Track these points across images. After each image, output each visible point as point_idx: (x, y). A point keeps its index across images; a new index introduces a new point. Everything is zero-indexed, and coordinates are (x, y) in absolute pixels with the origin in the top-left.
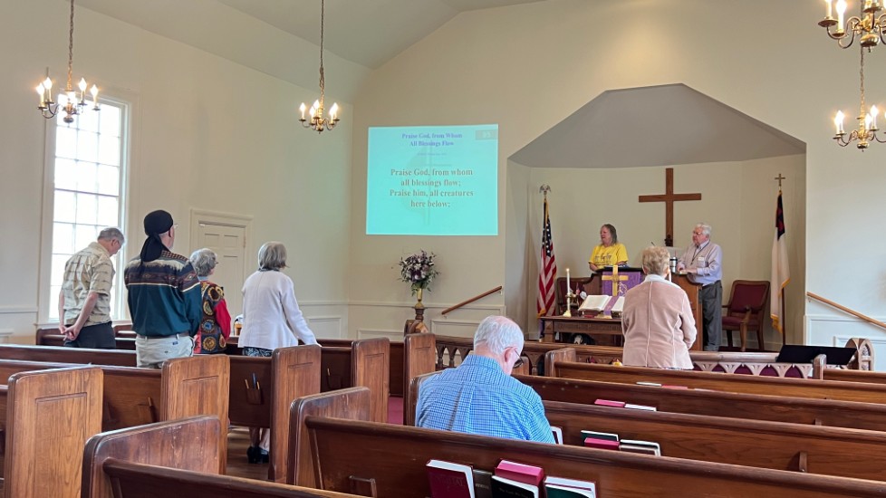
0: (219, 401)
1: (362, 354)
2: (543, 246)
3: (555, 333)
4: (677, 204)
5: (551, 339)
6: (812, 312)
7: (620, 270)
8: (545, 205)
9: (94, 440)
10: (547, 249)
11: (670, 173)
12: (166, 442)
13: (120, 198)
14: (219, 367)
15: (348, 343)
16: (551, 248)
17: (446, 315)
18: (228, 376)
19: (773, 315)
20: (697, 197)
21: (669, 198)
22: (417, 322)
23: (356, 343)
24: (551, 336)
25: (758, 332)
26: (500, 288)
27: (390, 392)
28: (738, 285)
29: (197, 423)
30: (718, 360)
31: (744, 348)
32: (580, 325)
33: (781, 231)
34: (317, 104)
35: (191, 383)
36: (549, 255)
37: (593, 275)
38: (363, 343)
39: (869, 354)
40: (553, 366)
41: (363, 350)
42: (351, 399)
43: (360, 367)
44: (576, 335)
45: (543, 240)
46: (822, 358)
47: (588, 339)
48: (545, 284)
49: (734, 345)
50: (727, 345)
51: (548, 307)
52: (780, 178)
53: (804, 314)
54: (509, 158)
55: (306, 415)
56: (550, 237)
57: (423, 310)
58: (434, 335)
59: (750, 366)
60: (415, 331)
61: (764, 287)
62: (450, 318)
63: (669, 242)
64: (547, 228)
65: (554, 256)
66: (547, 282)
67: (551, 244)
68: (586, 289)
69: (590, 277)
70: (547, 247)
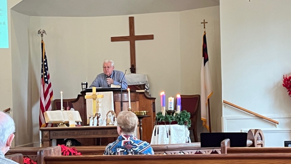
2: (42, 76)
3: (51, 140)
4: (137, 43)
5: (48, 145)
6: (227, 114)
8: (42, 44)
10: (45, 78)
11: (131, 20)
16: (48, 77)
19: (203, 118)
20: (151, 37)
21: (132, 38)
24: (48, 142)
26: (9, 109)
33: (206, 60)
36: (47, 82)
37: (79, 96)
39: (262, 140)
44: (67, 140)
45: (42, 72)
46: (227, 142)
47: (75, 143)
48: (44, 105)
52: (204, 23)
53: (222, 116)
54: (11, 9)
56: (47, 69)
61: (196, 99)
63: (133, 70)
64: (45, 62)
65: (50, 83)
66: (46, 104)
67: (48, 75)
68: (74, 106)
69: (76, 97)
70: (45, 76)
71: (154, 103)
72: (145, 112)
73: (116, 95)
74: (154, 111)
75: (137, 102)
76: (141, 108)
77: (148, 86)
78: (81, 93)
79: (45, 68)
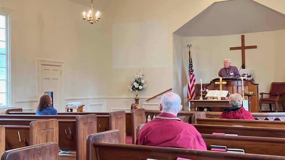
0: (54, 139)
1: (114, 118)
2: (189, 70)
3: (196, 107)
4: (246, 51)
5: (194, 110)
7: (223, 79)
8: (190, 52)
9: (5, 153)
10: (191, 72)
11: (243, 37)
12: (35, 154)
13: (7, 55)
14: (54, 124)
15: (108, 114)
16: (193, 71)
17: (148, 101)
18: (58, 128)
20: (255, 47)
21: (243, 48)
22: (136, 104)
23: (111, 113)
24: (194, 108)
25: (283, 104)
26: (171, 89)
27: (126, 134)
28: (274, 84)
29: (48, 145)
30: (266, 116)
31: (277, 111)
32: (206, 103)
34: (90, 12)
35: (42, 131)
36: (192, 74)
37: (211, 82)
38: (114, 113)
40: (196, 120)
41: (114, 116)
42: (112, 135)
43: (113, 123)
44: (205, 108)
45: (189, 68)
47: (209, 109)
48: (190, 87)
49: (272, 110)
50: (269, 110)
51: (192, 97)
54: (173, 33)
55: (94, 142)
56: (192, 67)
57: (139, 99)
58: (144, 109)
59: (280, 118)
60: (135, 108)
62: (150, 103)
63: (243, 67)
64: (191, 62)
65: (194, 75)
66: (191, 86)
67: (192, 69)
68: (208, 88)
69: (210, 83)
70: (191, 70)
71: (258, 87)
72: (252, 92)
73: (234, 82)
74: (258, 92)
75: (247, 87)
76: (250, 90)
77: (253, 77)
78: (213, 80)
79: (191, 66)
